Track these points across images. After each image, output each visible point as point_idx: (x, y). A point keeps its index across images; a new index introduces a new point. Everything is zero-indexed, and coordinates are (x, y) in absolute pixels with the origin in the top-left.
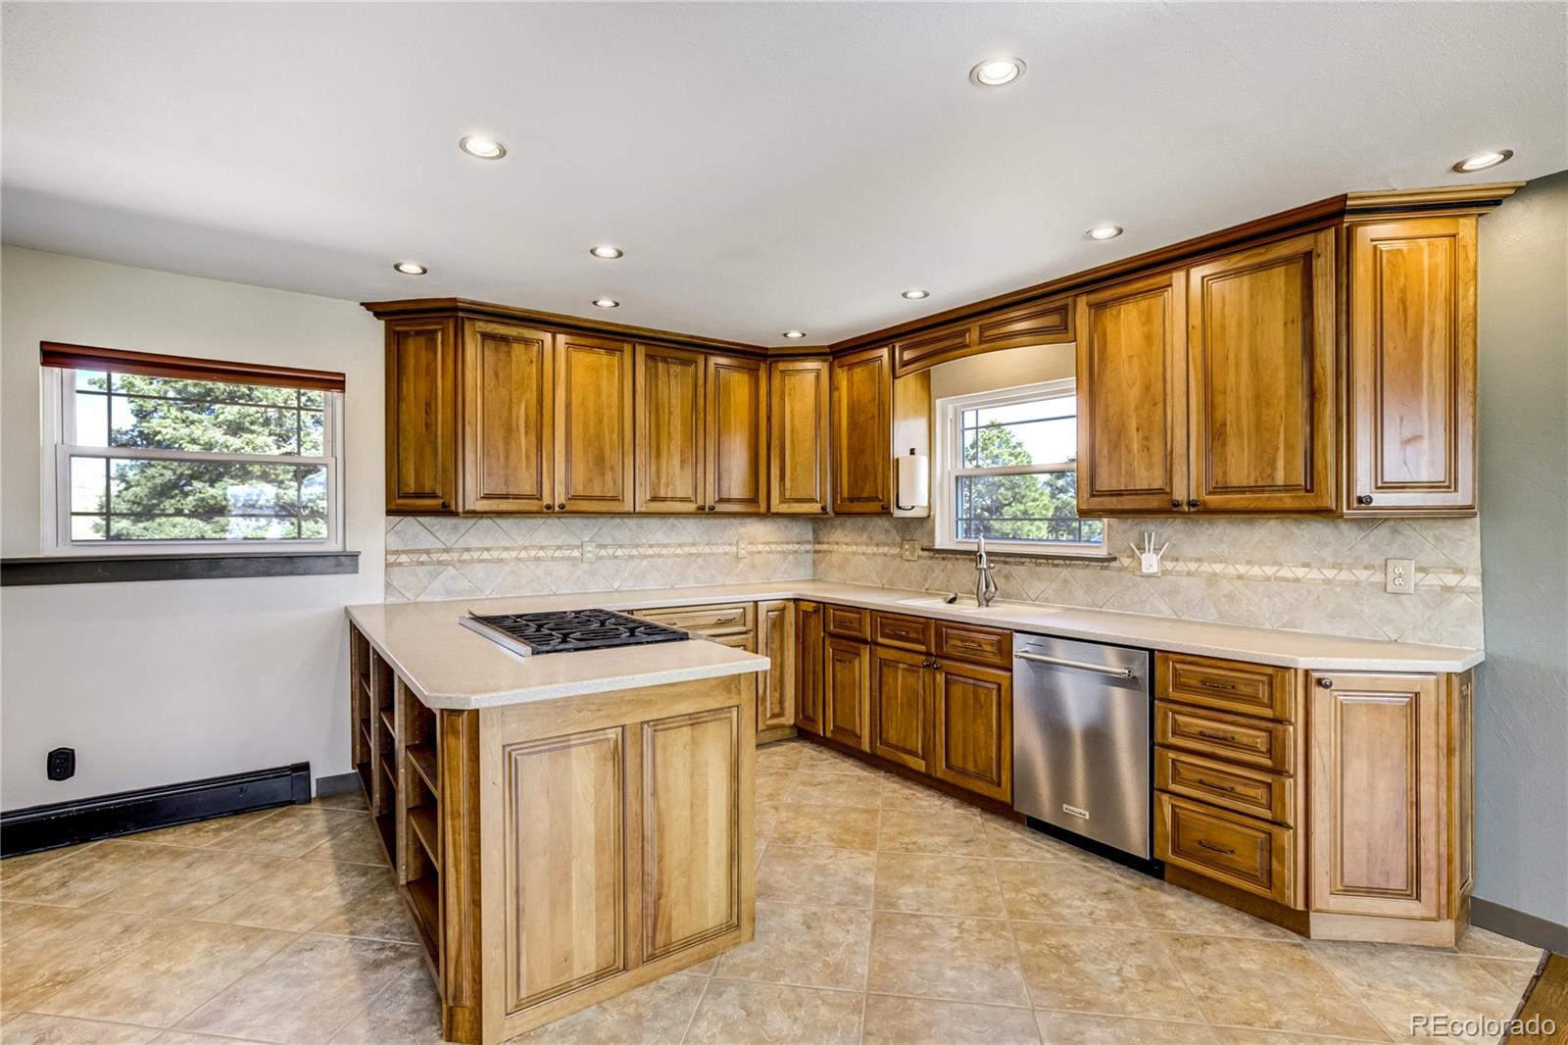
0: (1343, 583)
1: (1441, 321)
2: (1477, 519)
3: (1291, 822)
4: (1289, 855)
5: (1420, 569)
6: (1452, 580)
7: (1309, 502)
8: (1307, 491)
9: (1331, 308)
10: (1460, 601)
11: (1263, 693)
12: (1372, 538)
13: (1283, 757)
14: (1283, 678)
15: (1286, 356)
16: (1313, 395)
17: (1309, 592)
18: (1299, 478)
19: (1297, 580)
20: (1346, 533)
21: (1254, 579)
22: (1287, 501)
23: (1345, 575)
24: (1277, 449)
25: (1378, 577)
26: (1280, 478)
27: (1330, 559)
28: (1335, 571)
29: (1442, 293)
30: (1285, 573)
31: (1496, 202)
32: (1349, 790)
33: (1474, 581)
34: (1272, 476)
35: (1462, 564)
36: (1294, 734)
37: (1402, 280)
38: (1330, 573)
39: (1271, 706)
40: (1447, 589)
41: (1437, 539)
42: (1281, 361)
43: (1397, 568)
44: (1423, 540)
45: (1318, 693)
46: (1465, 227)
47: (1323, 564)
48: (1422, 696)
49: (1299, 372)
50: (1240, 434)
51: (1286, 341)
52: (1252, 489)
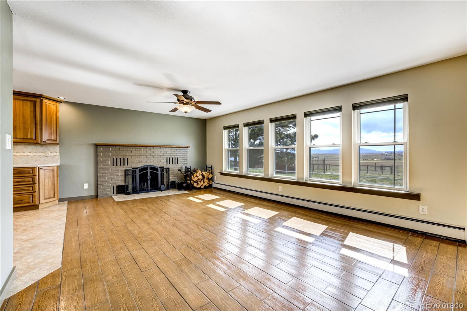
0: (37, 156)
1: (55, 117)
2: (59, 145)
3: (36, 191)
4: (36, 196)
5: (51, 153)
6: (55, 154)
7: (35, 141)
8: (34, 140)
9: (39, 111)
10: (57, 157)
11: (31, 172)
12: (43, 148)
13: (35, 181)
14: (35, 169)
15: (30, 117)
16: (36, 124)
17: (30, 157)
18: (33, 137)
19: (28, 155)
20: (38, 147)
21: (18, 156)
22: (31, 141)
23: (38, 154)
24: (28, 132)
25: (44, 154)
26: (29, 137)
27: (35, 151)
28: (36, 154)
29: (55, 113)
30: (25, 154)
31: (61, 102)
32: (45, 184)
33: (58, 154)
34: (27, 137)
35: (57, 152)
36: (37, 177)
37: (50, 110)
38: (35, 154)
39: (32, 174)
40: (55, 155)
41: (53, 148)
42: (29, 118)
43: (47, 153)
44: (51, 148)
45: (41, 170)
46: (58, 104)
47: (33, 152)
48: (55, 169)
49: (33, 120)
50: (20, 129)
51: (30, 114)
52: (22, 139)
